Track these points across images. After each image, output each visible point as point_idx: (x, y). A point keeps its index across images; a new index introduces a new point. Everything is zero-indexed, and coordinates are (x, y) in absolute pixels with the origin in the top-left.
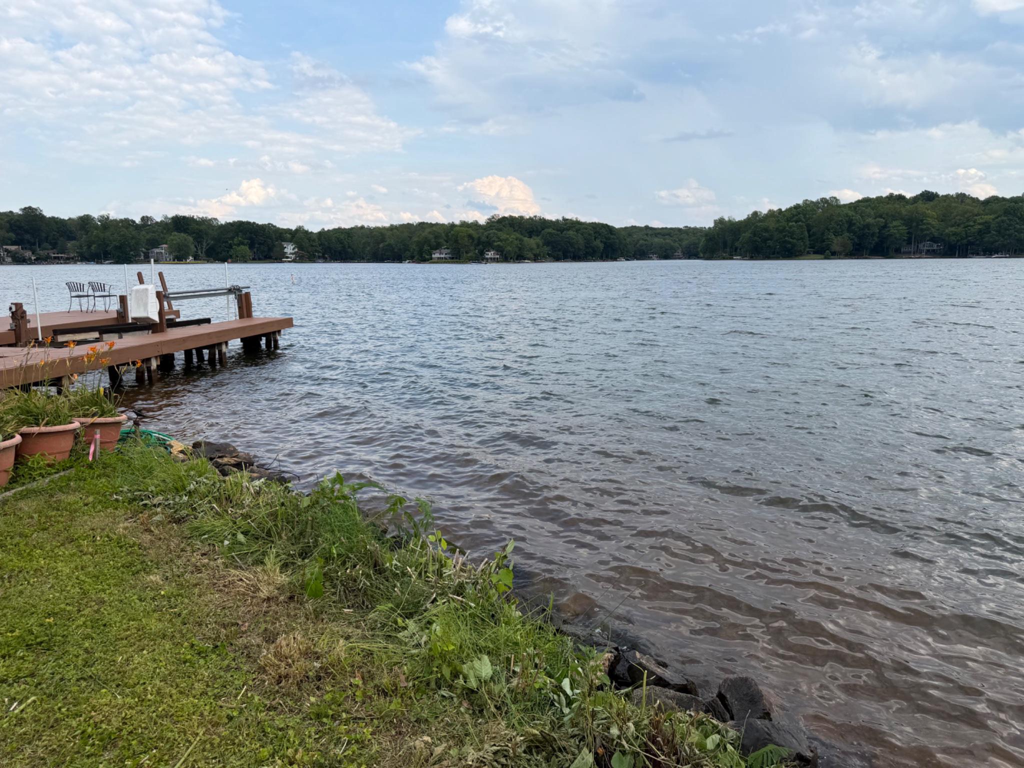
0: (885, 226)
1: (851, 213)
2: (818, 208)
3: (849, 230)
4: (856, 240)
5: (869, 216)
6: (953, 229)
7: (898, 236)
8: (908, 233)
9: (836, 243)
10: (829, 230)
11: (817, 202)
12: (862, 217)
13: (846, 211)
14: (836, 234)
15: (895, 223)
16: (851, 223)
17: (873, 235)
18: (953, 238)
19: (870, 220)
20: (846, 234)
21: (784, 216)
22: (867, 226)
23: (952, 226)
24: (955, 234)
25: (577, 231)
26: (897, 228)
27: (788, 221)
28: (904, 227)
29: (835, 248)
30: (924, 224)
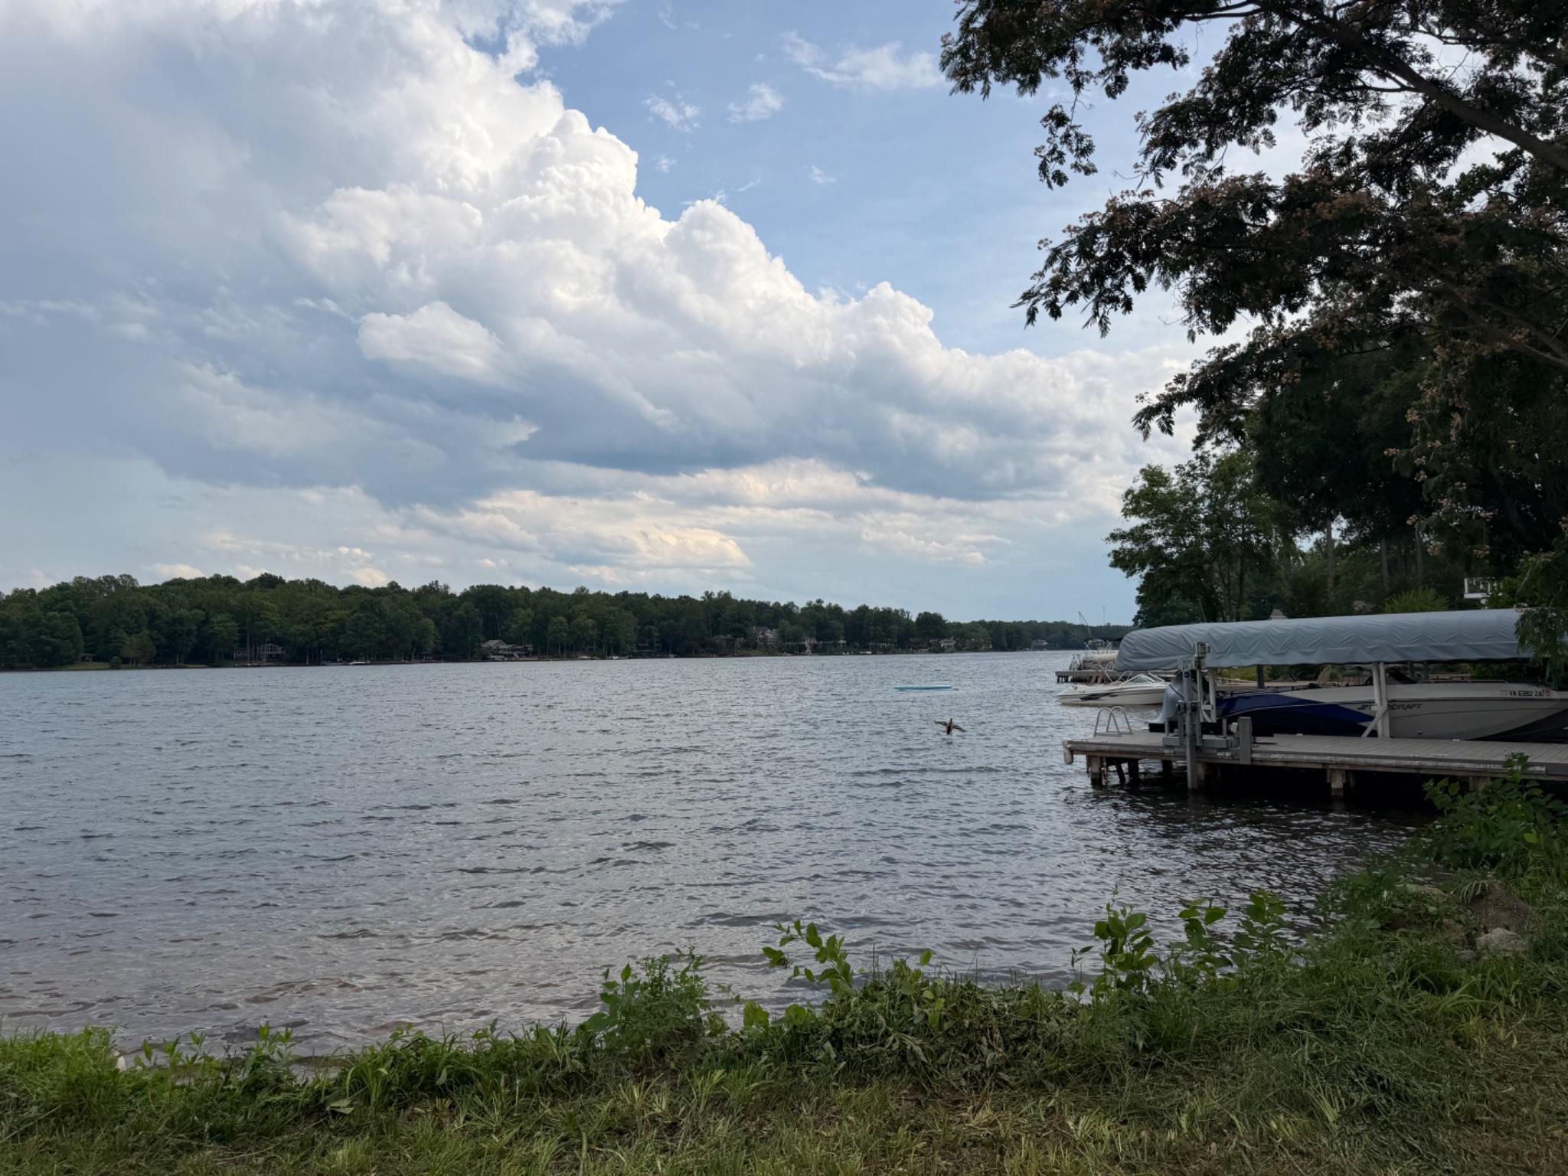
0: (206, 622)
1: (152, 600)
2: (102, 591)
3: (151, 625)
4: (163, 640)
5: (181, 606)
6: (300, 627)
7: (224, 634)
8: (240, 631)
10: (117, 625)
11: (99, 581)
12: (171, 607)
13: (145, 597)
14: (129, 631)
15: (220, 617)
16: (153, 616)
17: (189, 633)
18: (300, 639)
19: (183, 612)
20: (146, 632)
21: (39, 600)
22: (180, 621)
23: (298, 623)
24: (303, 634)
26: (224, 625)
27: (47, 608)
28: (234, 623)
29: (129, 652)
30: (261, 619)
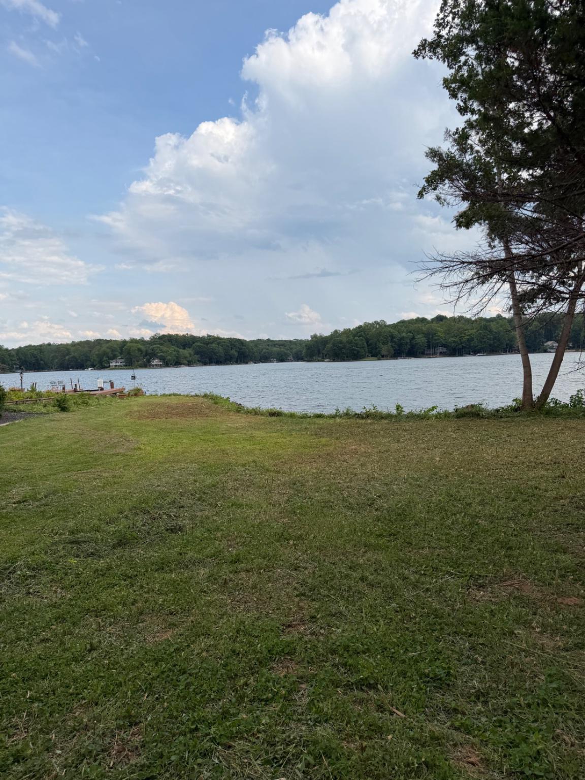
0: (413, 338)
1: (392, 330)
2: (374, 327)
3: (392, 341)
4: (397, 347)
5: (403, 332)
6: (453, 339)
7: (421, 343)
8: (427, 342)
9: (384, 349)
10: (379, 341)
11: (373, 324)
12: (399, 332)
13: (390, 329)
14: (384, 344)
15: (419, 336)
16: (392, 337)
17: (407, 343)
18: (453, 344)
19: (404, 335)
20: (390, 344)
21: (352, 333)
22: (402, 338)
23: (452, 337)
24: (454, 342)
25: (218, 344)
26: (421, 339)
27: (354, 336)
28: (425, 339)
29: (384, 353)
30: (437, 336)
